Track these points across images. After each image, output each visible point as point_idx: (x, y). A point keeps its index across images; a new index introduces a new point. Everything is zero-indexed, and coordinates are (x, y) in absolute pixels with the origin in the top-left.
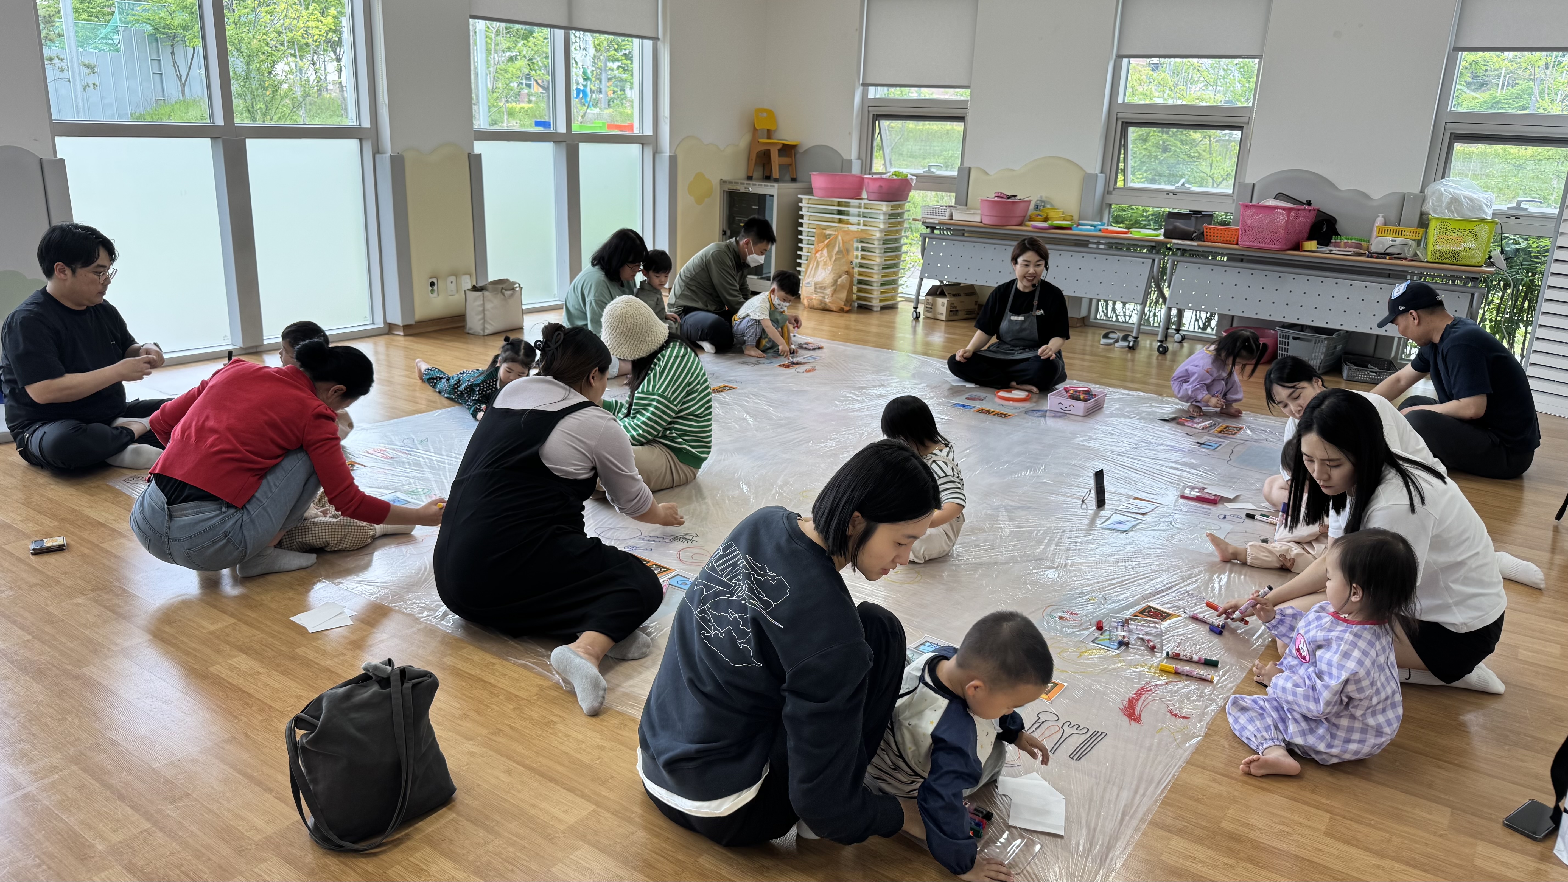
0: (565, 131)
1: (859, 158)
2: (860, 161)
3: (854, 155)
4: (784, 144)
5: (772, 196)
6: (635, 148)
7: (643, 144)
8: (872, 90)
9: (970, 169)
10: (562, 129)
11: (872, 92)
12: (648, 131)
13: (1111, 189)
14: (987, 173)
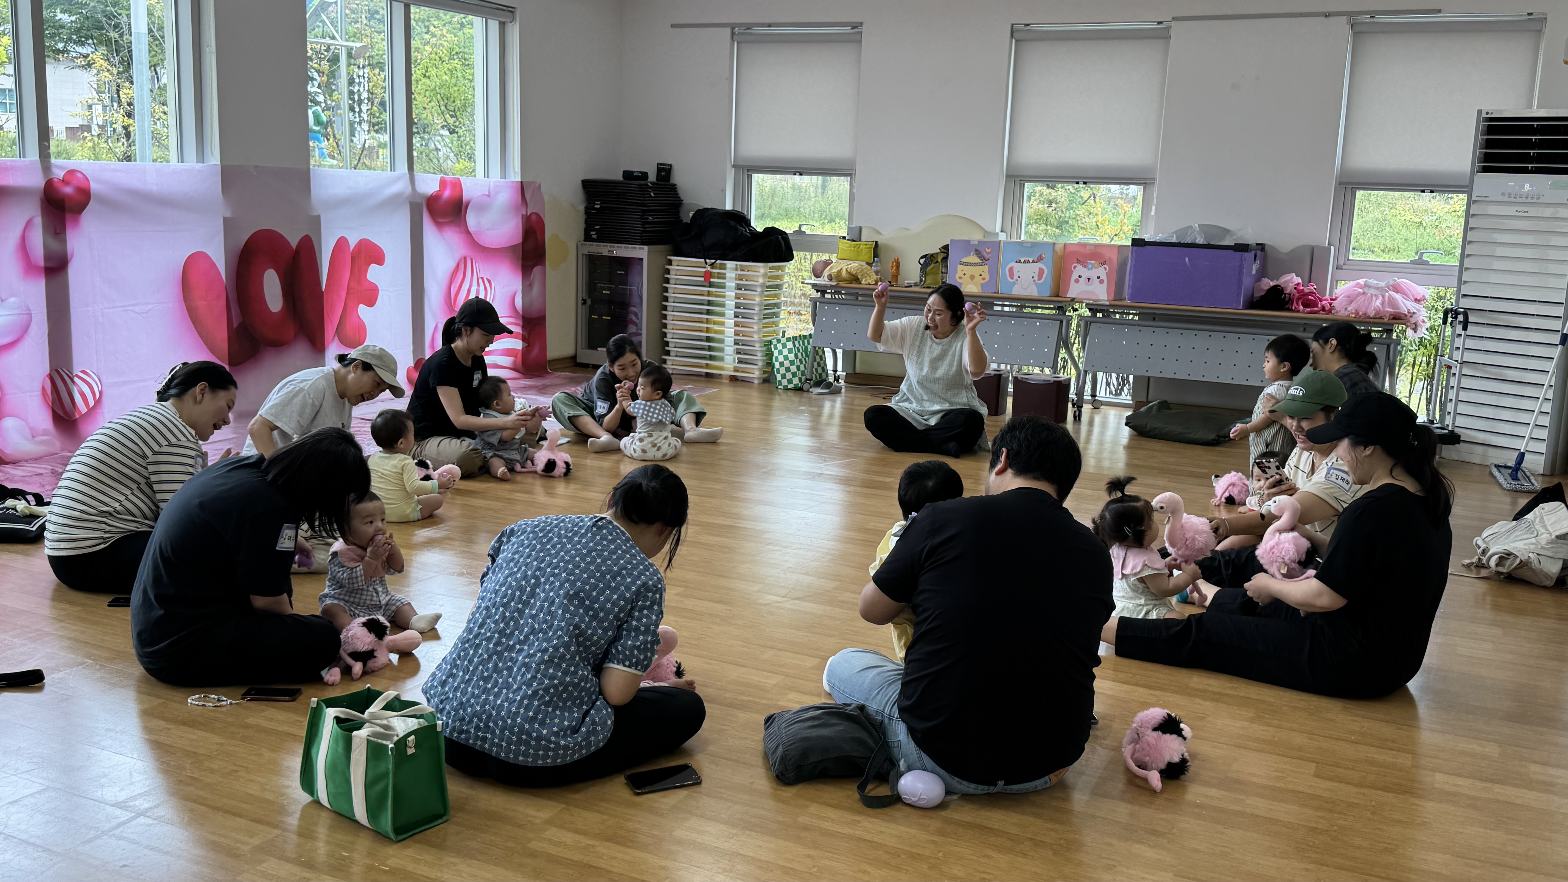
5: (642, 259)
9: (860, 228)
14: (880, 233)
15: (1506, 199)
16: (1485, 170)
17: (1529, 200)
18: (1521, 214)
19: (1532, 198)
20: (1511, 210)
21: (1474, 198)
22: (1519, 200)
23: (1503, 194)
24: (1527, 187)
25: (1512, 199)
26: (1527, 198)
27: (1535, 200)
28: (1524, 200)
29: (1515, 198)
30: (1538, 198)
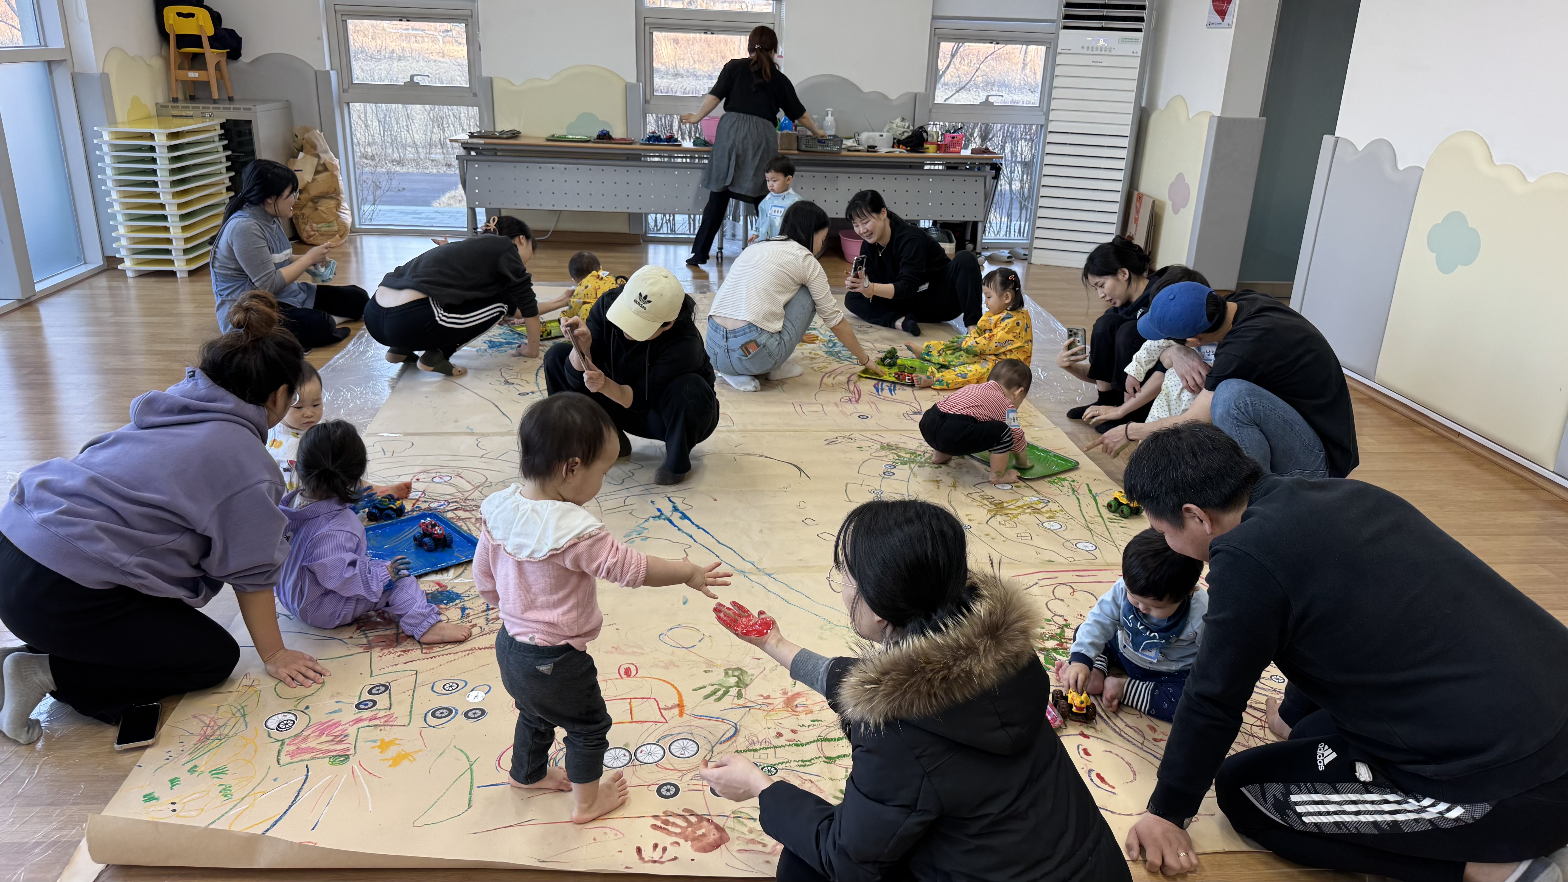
1: (332, 69)
2: (335, 72)
3: (328, 66)
6: (39, 69)
7: (49, 63)
9: (488, 78)
12: (56, 42)
13: (648, 97)
14: (512, 84)
15: (1085, 51)
16: (1066, 27)
17: (1103, 53)
18: (1096, 64)
19: (1105, 51)
20: (1088, 60)
21: (1059, 50)
22: (1095, 52)
23: (1083, 47)
24: (1101, 42)
25: (1089, 52)
26: (1101, 51)
27: (1107, 53)
28: (1099, 52)
29: (1092, 50)
30: (1110, 51)
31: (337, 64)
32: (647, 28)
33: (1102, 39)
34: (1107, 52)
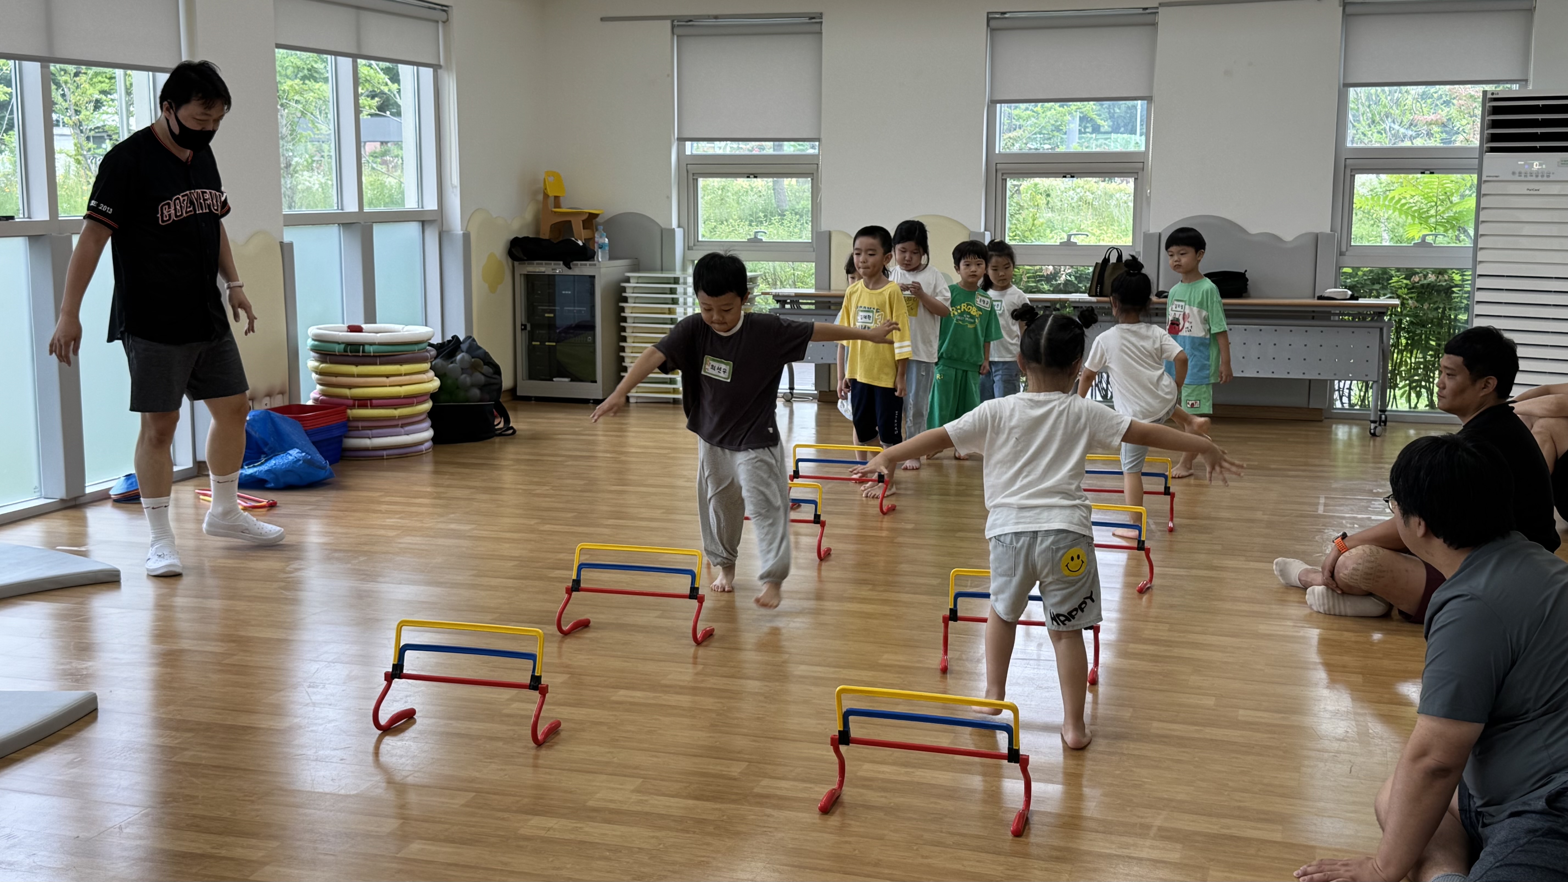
0: (355, 209)
1: (679, 226)
2: (681, 230)
3: (674, 224)
4: (590, 214)
5: (593, 277)
6: (413, 228)
7: (423, 223)
8: (688, 144)
9: (830, 233)
10: (351, 206)
11: (691, 148)
12: (431, 204)
15: (1517, 178)
16: (1493, 150)
17: (1540, 178)
18: (1532, 192)
19: (1542, 176)
20: (1522, 189)
21: (1484, 178)
22: (1529, 178)
23: (1514, 173)
24: (1536, 165)
25: (1523, 178)
26: (1537, 176)
28: (1534, 178)
29: (1526, 176)
30: (1548, 176)
31: (684, 222)
32: (999, 175)
33: (1537, 163)
34: (1544, 178)
